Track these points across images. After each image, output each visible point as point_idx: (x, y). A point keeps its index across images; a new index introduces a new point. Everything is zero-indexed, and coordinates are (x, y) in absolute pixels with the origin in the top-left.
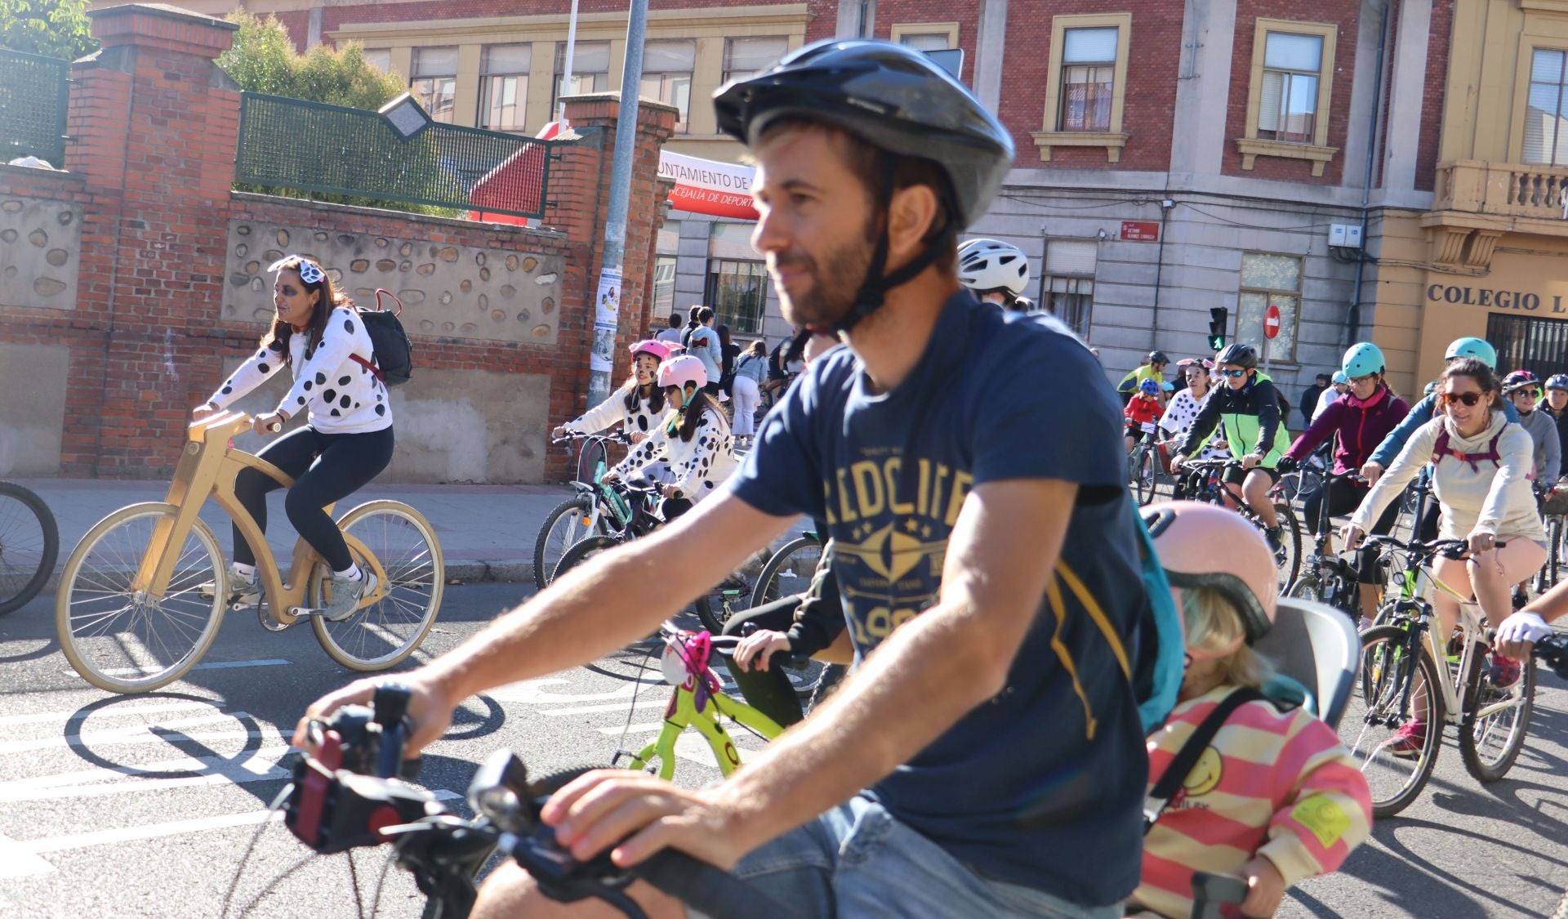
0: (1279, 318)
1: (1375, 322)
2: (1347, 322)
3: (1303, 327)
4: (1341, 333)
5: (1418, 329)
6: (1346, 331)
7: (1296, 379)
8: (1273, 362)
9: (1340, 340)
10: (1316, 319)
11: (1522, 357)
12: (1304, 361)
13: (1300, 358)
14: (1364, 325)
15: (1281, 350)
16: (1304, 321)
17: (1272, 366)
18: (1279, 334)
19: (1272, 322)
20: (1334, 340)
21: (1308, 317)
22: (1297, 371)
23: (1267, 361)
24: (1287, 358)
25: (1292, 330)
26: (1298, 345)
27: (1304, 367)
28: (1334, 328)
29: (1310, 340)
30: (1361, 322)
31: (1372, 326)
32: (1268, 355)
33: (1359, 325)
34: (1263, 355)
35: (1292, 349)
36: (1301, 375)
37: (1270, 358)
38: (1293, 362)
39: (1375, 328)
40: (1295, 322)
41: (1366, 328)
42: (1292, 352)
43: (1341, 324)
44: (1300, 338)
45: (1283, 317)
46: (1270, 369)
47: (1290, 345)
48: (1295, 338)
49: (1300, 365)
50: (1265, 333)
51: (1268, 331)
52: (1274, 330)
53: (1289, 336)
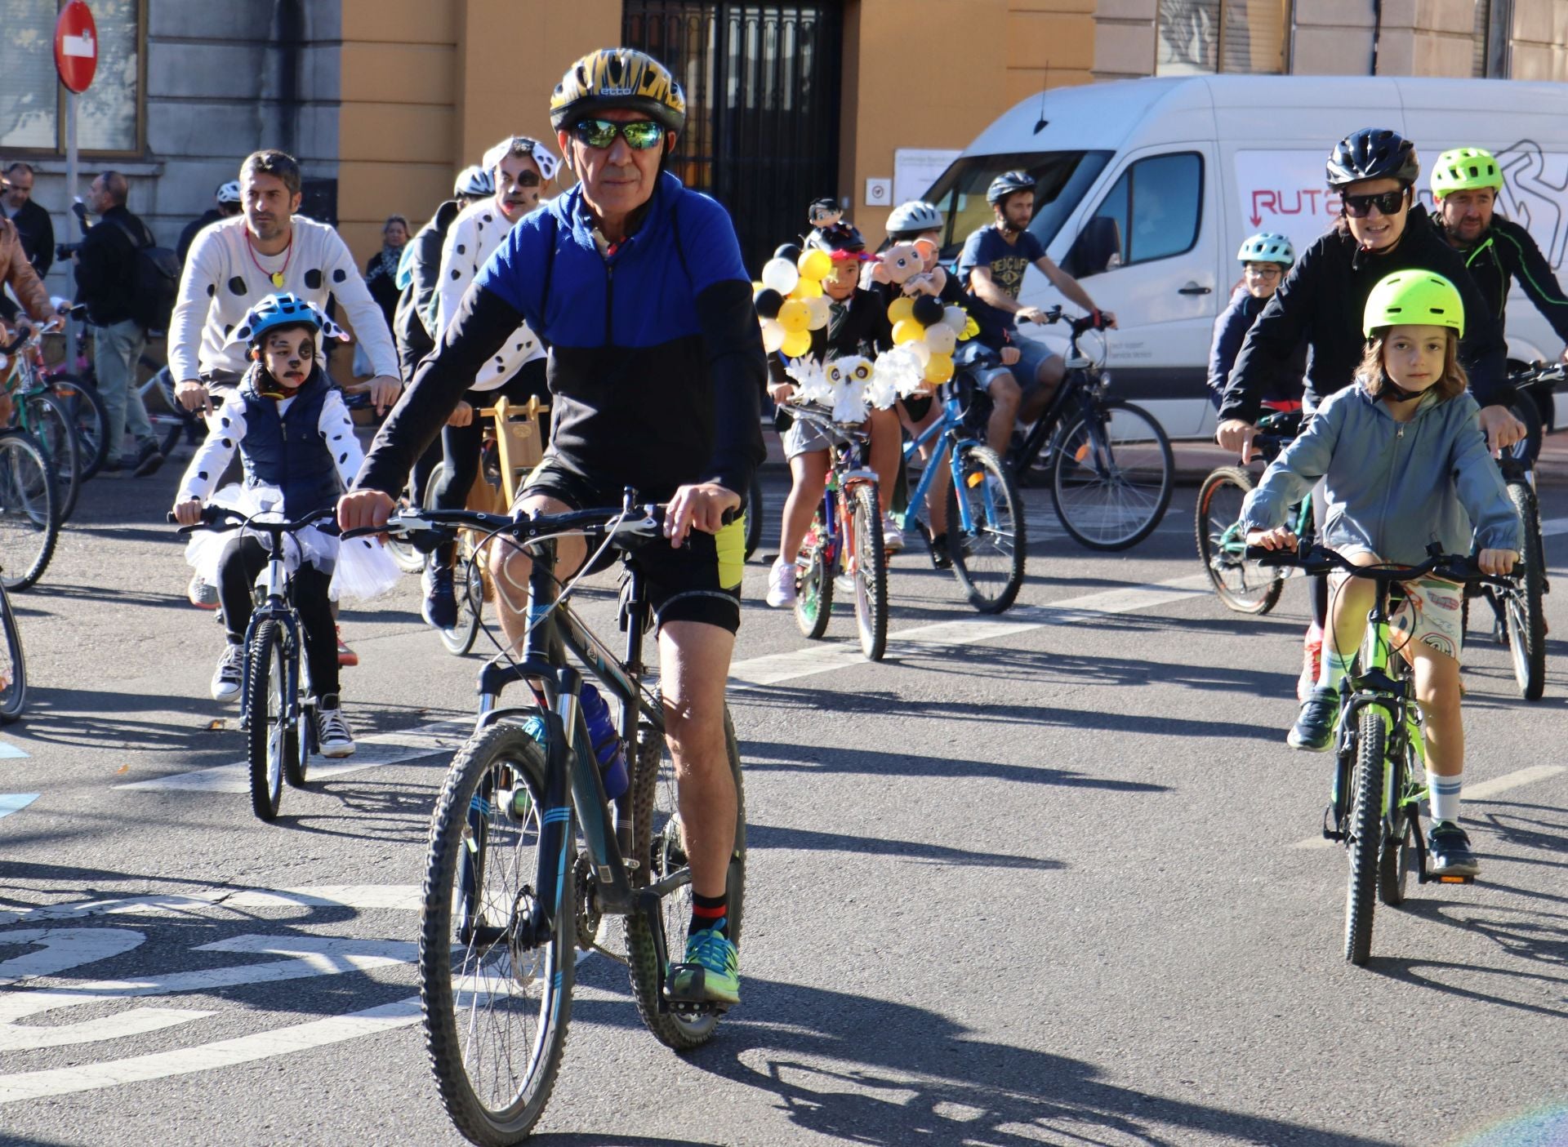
0: (94, 35)
1: (345, 33)
2: (274, 35)
3: (159, 54)
4: (259, 66)
5: (454, 46)
6: (273, 59)
7: (153, 199)
8: (87, 156)
9: (259, 86)
10: (193, 34)
11: (709, 103)
12: (170, 148)
13: (158, 143)
14: (316, 43)
15: (106, 123)
16: (162, 39)
17: (86, 167)
18: (98, 78)
19: (75, 46)
20: (244, 89)
21: (170, 28)
22: (154, 177)
23: (73, 156)
24: (124, 144)
25: (129, 68)
26: (153, 107)
27: (172, 167)
28: (242, 54)
29: (182, 92)
30: (309, 34)
31: (338, 42)
32: (73, 137)
33: (305, 44)
34: (59, 137)
35: (135, 118)
36: (164, 188)
37: (81, 145)
38: (141, 152)
39: (345, 47)
40: (138, 44)
41: (320, 51)
42: (137, 126)
43: (258, 43)
44: (156, 87)
45: (105, 31)
46: (82, 175)
47: (128, 109)
48: (141, 96)
49: (160, 161)
50: (60, 78)
51: (70, 74)
52: (85, 69)
53: (123, 84)
